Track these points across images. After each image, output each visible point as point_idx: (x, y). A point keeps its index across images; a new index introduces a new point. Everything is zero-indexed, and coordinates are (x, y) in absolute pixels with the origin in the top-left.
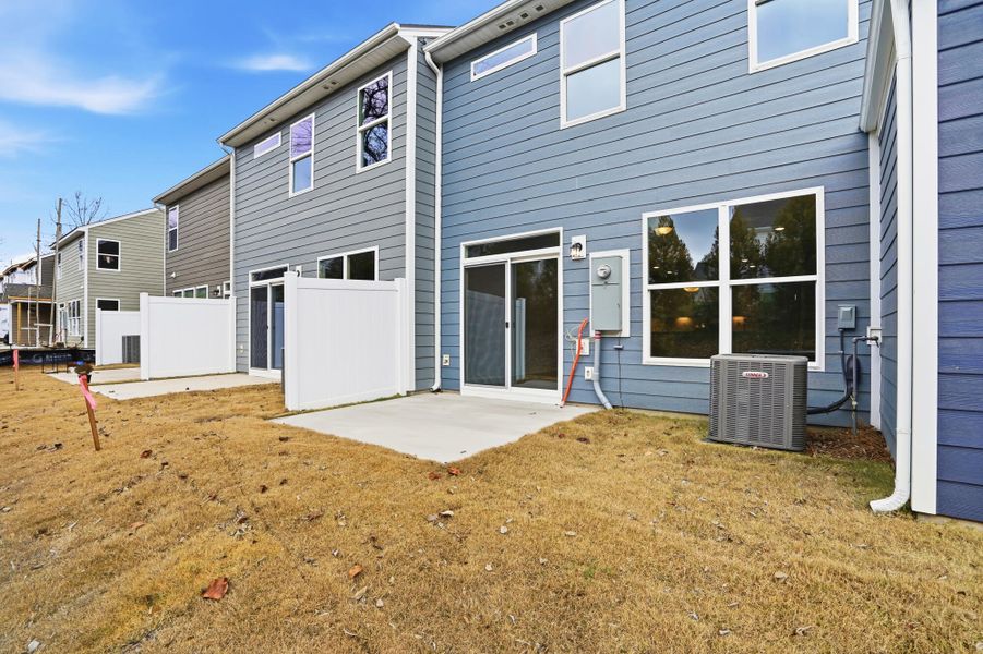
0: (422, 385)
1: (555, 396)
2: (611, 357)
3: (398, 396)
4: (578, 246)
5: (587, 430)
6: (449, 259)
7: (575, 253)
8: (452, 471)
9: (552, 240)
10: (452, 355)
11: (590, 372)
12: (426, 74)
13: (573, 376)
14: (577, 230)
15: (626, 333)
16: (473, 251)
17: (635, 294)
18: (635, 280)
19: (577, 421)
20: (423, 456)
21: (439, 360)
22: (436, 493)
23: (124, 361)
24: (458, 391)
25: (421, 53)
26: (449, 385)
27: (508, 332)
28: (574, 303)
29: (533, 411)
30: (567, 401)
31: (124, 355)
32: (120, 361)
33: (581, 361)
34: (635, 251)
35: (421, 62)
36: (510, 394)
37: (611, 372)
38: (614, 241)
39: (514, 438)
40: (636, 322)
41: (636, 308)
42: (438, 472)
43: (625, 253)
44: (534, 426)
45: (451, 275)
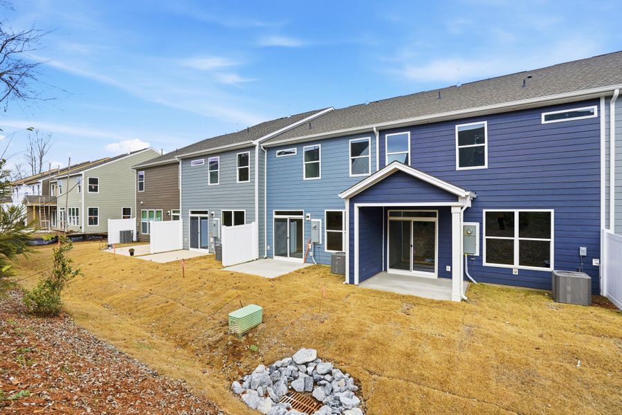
0: (261, 256)
1: (301, 261)
2: (317, 249)
3: (253, 260)
4: (308, 217)
5: (305, 271)
6: (269, 215)
7: (307, 219)
8: (273, 280)
9: (301, 213)
10: (270, 246)
11: (311, 254)
12: (261, 153)
13: (307, 254)
14: (308, 212)
15: (321, 243)
16: (277, 213)
17: (323, 232)
18: (323, 228)
19: (305, 268)
20: (266, 277)
21: (266, 248)
22: (270, 283)
23: (121, 242)
24: (272, 258)
25: (260, 146)
26: (270, 256)
27: (288, 240)
28: (307, 233)
29: (294, 265)
30: (305, 262)
31: (121, 239)
32: (119, 242)
33: (309, 250)
34: (323, 220)
35: (260, 149)
36: (289, 259)
37: (317, 254)
38: (317, 217)
39: (287, 273)
40: (323, 240)
41: (323, 236)
42: (270, 280)
43: (320, 220)
44: (292, 269)
45: (270, 220)
